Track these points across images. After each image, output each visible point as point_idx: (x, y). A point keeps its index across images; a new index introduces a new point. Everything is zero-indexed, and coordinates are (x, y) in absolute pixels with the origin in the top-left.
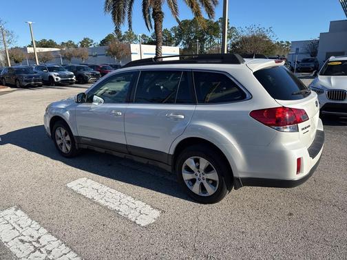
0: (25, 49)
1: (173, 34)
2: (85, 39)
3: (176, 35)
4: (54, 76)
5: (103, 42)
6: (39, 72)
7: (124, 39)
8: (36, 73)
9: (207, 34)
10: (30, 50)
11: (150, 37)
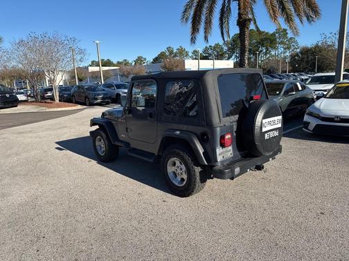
0: (87, 68)
1: (225, 48)
2: (139, 58)
3: (229, 49)
4: (121, 93)
5: (156, 60)
6: (106, 89)
7: (175, 56)
8: (104, 90)
9: (263, 45)
10: (91, 69)
11: (201, 52)
